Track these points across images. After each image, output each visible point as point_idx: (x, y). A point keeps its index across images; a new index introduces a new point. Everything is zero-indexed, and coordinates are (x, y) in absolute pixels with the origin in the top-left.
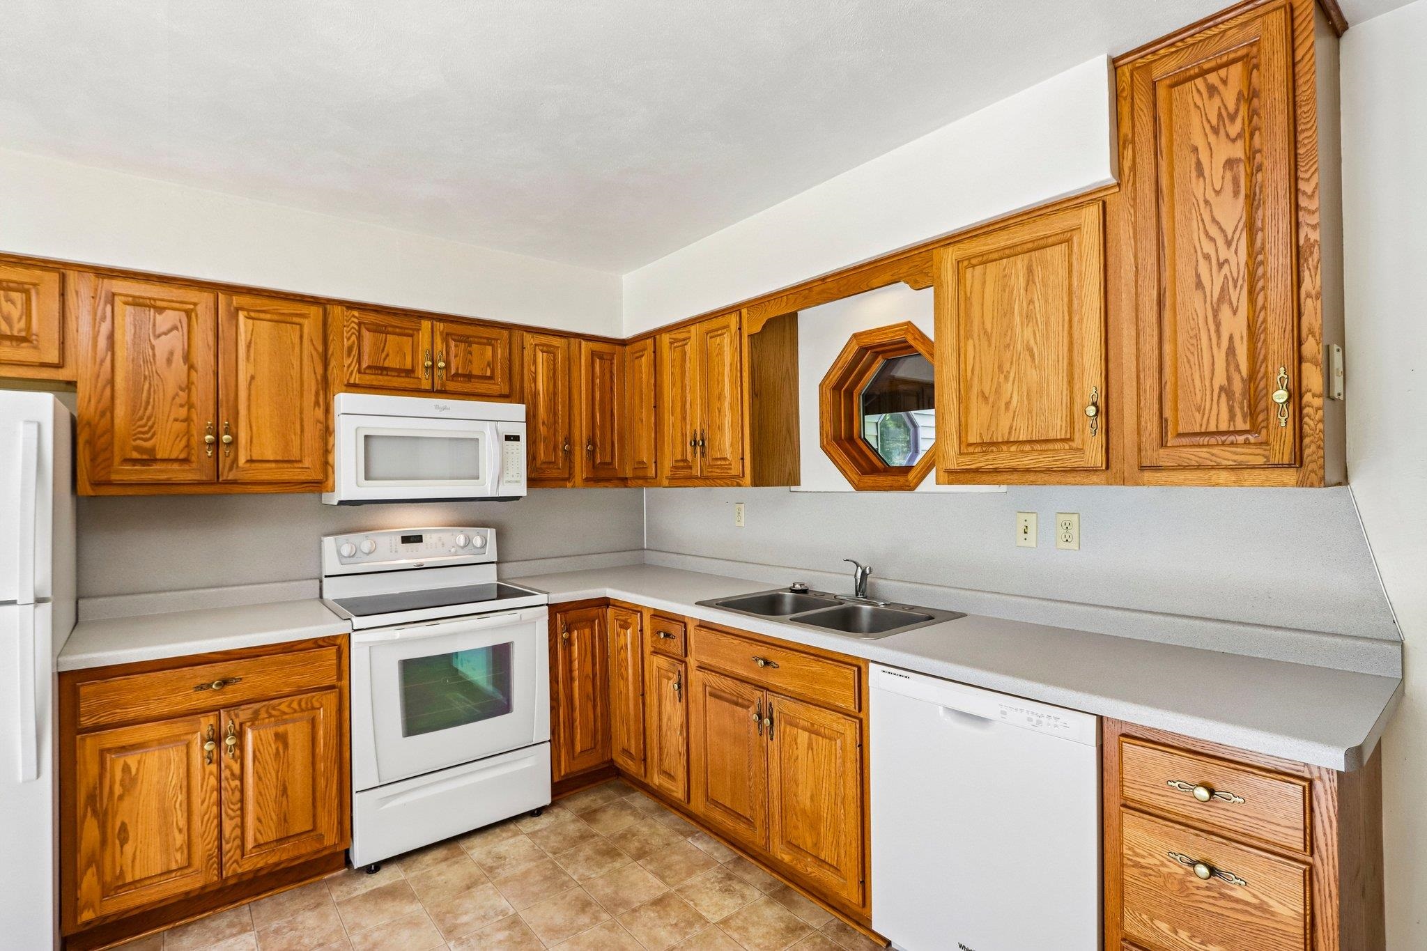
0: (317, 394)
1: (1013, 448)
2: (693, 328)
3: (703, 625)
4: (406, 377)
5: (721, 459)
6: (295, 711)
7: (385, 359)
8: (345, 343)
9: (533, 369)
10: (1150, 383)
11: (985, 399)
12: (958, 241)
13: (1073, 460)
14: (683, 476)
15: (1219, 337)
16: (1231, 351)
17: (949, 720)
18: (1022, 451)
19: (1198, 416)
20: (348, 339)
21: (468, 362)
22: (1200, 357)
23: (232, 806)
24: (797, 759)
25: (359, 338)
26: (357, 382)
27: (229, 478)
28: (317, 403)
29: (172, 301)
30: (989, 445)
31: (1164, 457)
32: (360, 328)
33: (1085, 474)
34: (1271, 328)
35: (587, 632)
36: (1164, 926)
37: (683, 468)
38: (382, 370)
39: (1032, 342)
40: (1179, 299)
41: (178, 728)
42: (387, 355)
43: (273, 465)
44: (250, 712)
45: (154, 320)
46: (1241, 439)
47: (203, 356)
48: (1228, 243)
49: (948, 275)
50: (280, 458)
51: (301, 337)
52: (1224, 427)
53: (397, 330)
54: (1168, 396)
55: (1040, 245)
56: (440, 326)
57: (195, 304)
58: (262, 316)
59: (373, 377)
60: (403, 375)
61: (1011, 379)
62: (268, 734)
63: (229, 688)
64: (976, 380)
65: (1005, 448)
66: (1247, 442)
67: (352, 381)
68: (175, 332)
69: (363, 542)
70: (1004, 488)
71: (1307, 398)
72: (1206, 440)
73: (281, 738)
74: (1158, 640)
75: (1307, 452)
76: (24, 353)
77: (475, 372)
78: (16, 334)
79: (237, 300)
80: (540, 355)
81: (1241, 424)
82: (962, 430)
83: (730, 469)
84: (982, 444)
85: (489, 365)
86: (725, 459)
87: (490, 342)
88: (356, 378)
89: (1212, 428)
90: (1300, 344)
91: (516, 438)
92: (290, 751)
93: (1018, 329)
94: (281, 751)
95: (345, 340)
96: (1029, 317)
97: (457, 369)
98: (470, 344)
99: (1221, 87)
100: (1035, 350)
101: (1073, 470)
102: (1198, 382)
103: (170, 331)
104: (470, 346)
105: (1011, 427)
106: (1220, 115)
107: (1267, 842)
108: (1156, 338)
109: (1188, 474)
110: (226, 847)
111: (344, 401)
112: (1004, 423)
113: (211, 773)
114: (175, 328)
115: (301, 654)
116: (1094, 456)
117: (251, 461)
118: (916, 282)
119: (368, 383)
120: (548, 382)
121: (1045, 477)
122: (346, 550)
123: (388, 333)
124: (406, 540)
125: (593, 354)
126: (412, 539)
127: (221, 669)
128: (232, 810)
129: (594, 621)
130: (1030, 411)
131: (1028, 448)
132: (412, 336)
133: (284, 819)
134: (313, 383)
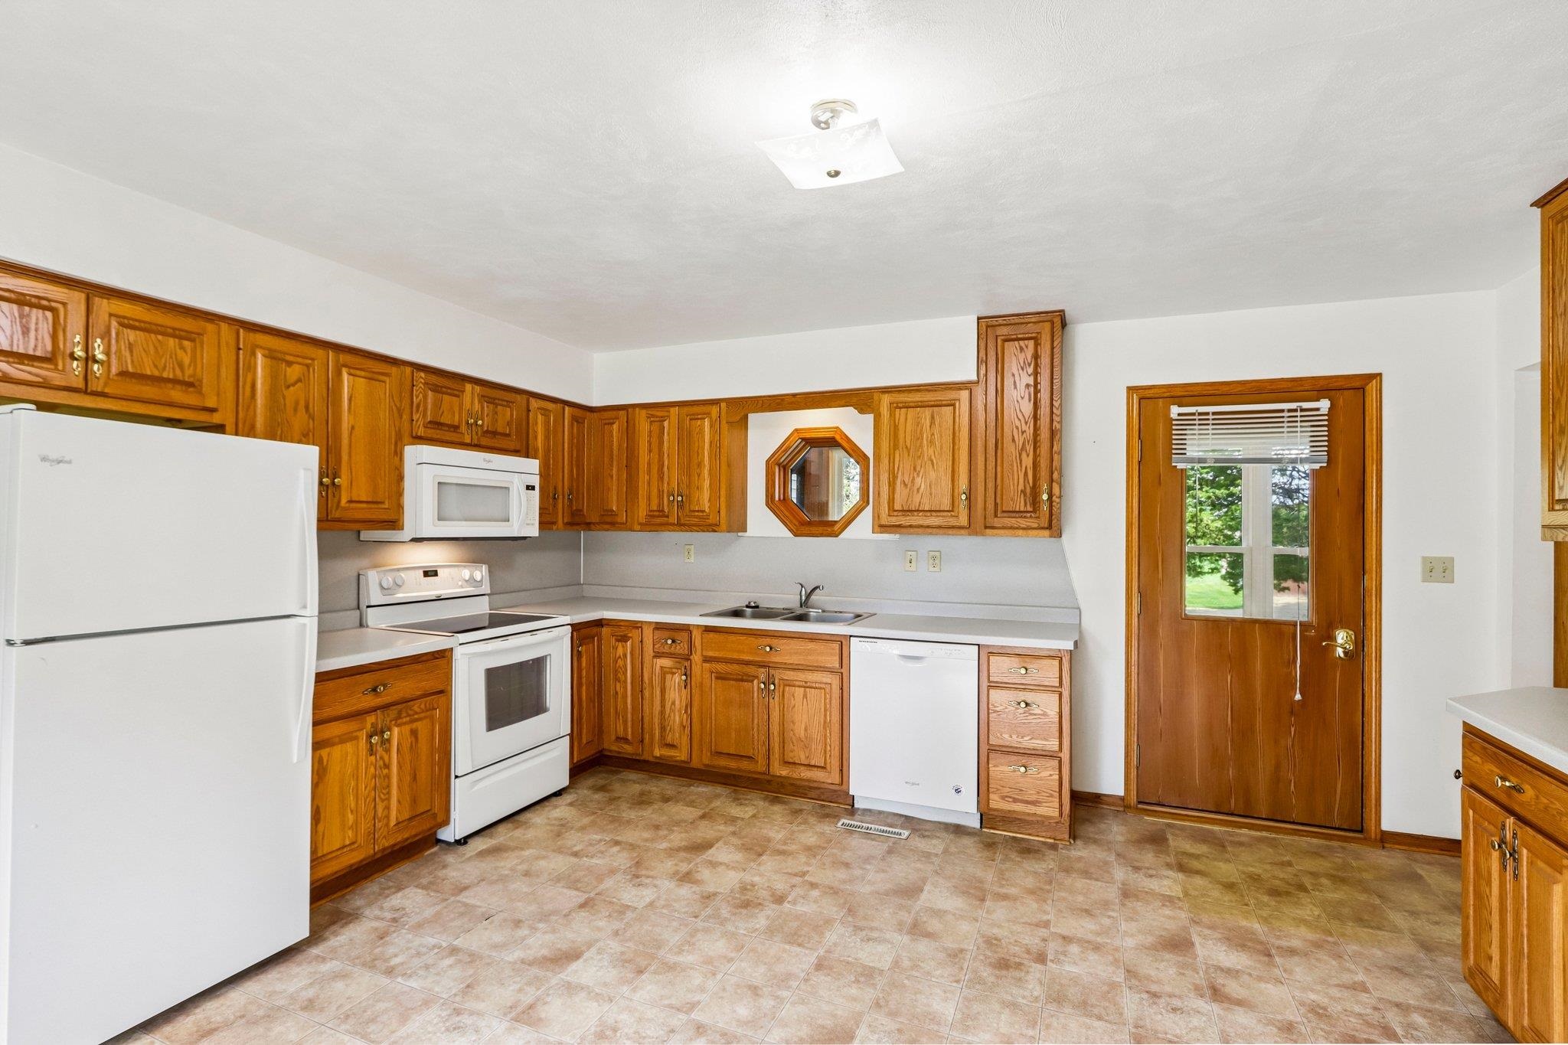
1: (921, 514)
2: (672, 409)
3: (708, 629)
4: (455, 431)
5: (698, 511)
6: (422, 711)
7: (441, 416)
8: (415, 400)
9: (535, 429)
10: (991, 485)
11: (906, 485)
12: (890, 392)
13: (953, 522)
14: (657, 522)
15: (1021, 467)
16: (1026, 474)
17: (902, 662)
18: (926, 516)
19: (1011, 503)
20: (417, 397)
21: (495, 421)
22: (1013, 475)
23: (384, 791)
24: (794, 706)
25: (425, 397)
26: (422, 436)
27: (336, 516)
29: (298, 356)
30: (907, 512)
31: (997, 522)
32: (425, 388)
33: (958, 530)
34: (1042, 466)
35: (591, 646)
36: (1006, 736)
37: (658, 516)
38: (439, 425)
39: (933, 457)
40: (1005, 446)
41: (352, 725)
42: (443, 412)
43: (364, 505)
44: (395, 712)
45: (285, 372)
46: (1029, 515)
47: (318, 407)
48: (1026, 423)
49: (885, 411)
50: (370, 500)
51: (385, 393)
52: (1022, 509)
53: (449, 391)
54: (999, 492)
55: (939, 405)
56: (478, 388)
57: (313, 359)
58: (359, 373)
59: (433, 431)
60: (452, 429)
61: (921, 475)
62: (407, 729)
64: (900, 473)
65: (916, 513)
66: (1031, 517)
67: (418, 434)
68: (299, 384)
70: (897, 536)
71: (1054, 498)
72: (1014, 515)
73: (414, 733)
74: (981, 617)
75: (1053, 522)
76: (191, 399)
77: (500, 430)
78: (187, 380)
79: (344, 358)
80: (540, 416)
81: (1029, 509)
82: (891, 501)
83: (708, 519)
84: (903, 511)
85: (508, 424)
86: (703, 511)
87: (509, 403)
88: (422, 432)
89: (1017, 509)
90: (1052, 474)
91: (533, 488)
92: (419, 745)
93: (925, 448)
94: (414, 744)
95: (415, 398)
96: (931, 442)
97: (488, 427)
98: (496, 405)
99: (1025, 349)
100: (935, 461)
101: (953, 527)
102: (1012, 488)
103: (295, 383)
104: (496, 407)
105: (920, 502)
106: (1024, 362)
107: (1046, 686)
108: (994, 463)
109: (1006, 531)
110: (378, 825)
111: (412, 452)
112: (917, 499)
113: (372, 764)
114: (299, 380)
115: (427, 664)
116: (963, 520)
117: (349, 502)
118: (862, 409)
119: (430, 436)
121: (938, 530)
122: (386, 584)
123: (443, 393)
124: (427, 574)
125: (572, 418)
126: (431, 573)
127: (379, 676)
128: (383, 793)
129: (593, 638)
130: (931, 494)
131: (929, 514)
132: (458, 396)
133: (414, 801)
134: (393, 435)
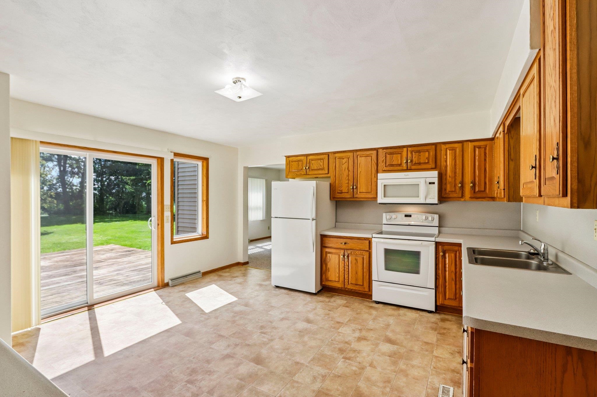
0: (375, 174)
4: (399, 166)
6: (359, 254)
7: (393, 162)
9: (445, 157)
21: (419, 159)
25: (386, 157)
26: (385, 170)
27: (356, 197)
28: (375, 177)
29: (345, 156)
32: (386, 154)
35: (453, 255)
38: (392, 165)
41: (338, 251)
42: (393, 161)
43: (365, 193)
44: (350, 251)
45: (342, 161)
47: (351, 168)
51: (371, 159)
53: (397, 153)
56: (409, 149)
57: (350, 156)
58: (363, 156)
59: (389, 168)
62: (354, 258)
63: (346, 245)
67: (384, 170)
69: (394, 215)
73: (356, 260)
77: (422, 162)
79: (358, 153)
80: (448, 151)
85: (427, 158)
87: (427, 151)
88: (385, 169)
92: (358, 264)
94: (356, 263)
95: (382, 158)
97: (415, 162)
103: (345, 163)
104: (420, 153)
110: (345, 281)
111: (380, 176)
113: (343, 263)
114: (346, 162)
115: (361, 241)
117: (360, 192)
119: (388, 170)
120: (452, 161)
122: (388, 217)
123: (394, 154)
124: (406, 216)
125: (475, 147)
126: (408, 216)
127: (345, 240)
128: (347, 273)
129: (456, 251)
132: (401, 154)
133: (357, 280)
134: (374, 172)
